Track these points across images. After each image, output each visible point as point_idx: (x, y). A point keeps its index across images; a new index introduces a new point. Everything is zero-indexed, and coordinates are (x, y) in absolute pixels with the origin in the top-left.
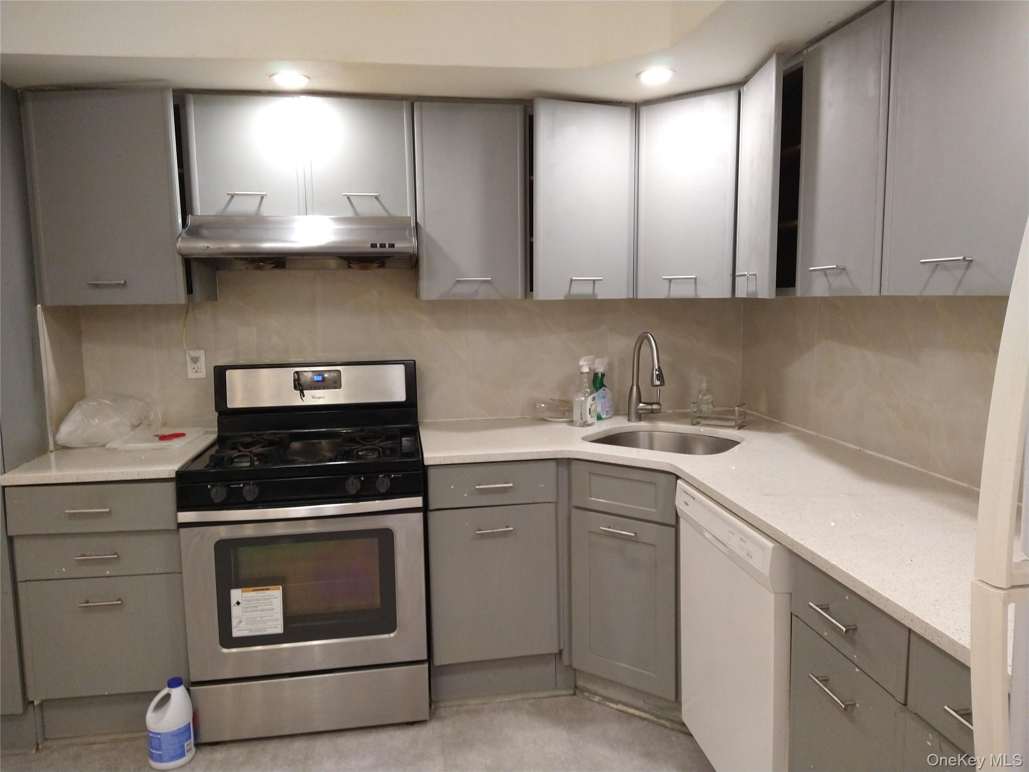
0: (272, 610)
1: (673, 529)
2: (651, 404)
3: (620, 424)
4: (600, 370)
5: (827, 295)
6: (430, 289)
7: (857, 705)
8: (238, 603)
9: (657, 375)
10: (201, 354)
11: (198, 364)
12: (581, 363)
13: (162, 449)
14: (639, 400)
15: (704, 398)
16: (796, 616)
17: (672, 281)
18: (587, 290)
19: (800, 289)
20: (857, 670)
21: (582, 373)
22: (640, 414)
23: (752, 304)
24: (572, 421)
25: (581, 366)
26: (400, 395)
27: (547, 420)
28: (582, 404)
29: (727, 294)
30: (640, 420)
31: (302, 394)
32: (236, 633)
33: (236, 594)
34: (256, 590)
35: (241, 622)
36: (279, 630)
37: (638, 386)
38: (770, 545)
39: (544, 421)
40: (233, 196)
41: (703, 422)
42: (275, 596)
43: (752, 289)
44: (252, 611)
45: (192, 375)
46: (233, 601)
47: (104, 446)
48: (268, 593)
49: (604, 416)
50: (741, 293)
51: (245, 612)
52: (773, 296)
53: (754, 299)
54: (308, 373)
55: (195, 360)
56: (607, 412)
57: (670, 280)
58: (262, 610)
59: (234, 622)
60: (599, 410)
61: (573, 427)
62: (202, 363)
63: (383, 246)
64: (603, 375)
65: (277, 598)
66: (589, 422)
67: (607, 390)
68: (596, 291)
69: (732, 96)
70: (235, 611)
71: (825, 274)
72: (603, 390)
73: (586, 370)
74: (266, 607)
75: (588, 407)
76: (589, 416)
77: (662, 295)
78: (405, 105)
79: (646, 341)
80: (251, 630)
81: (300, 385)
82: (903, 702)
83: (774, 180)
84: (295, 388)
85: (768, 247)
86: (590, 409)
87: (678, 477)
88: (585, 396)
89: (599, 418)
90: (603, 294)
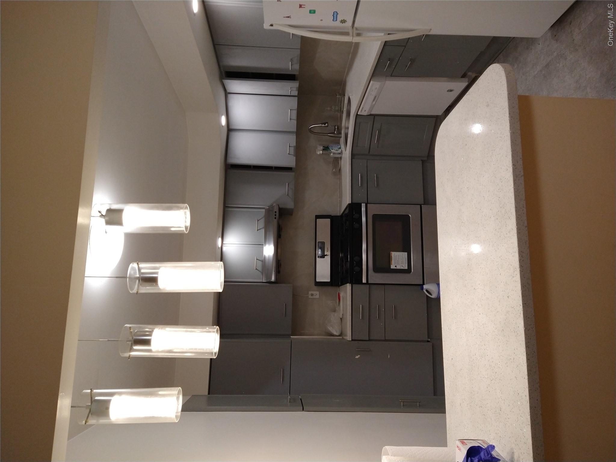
0: (399, 256)
1: (376, 117)
2: (335, 128)
3: (342, 140)
4: (322, 148)
5: (299, 64)
6: (290, 205)
7: (411, 58)
8: (396, 266)
9: (324, 125)
10: (310, 293)
11: (314, 294)
12: (319, 153)
13: (343, 298)
14: (334, 133)
15: (333, 109)
16: (392, 75)
17: (291, 118)
18: (292, 149)
19: (296, 73)
20: (401, 58)
21: (322, 153)
22: (339, 133)
23: (300, 89)
24: (340, 157)
25: (320, 154)
26: (328, 221)
27: (340, 168)
28: (334, 153)
29: (296, 98)
30: (341, 133)
31: (326, 255)
32: (406, 268)
33: (393, 267)
34: (392, 260)
35: (402, 266)
36: (406, 254)
37: (328, 134)
38: (371, 82)
39: (340, 170)
40: (256, 269)
41: (342, 110)
42: (394, 254)
43: (295, 89)
44: (399, 262)
45: (318, 297)
46: (395, 268)
47: (341, 319)
48: (393, 256)
49: (339, 147)
50: (296, 93)
51: (399, 264)
52: (298, 82)
53: (299, 88)
54: (319, 252)
55: (312, 295)
56: (338, 146)
57: (290, 119)
58: (399, 259)
59: (402, 268)
60: (337, 148)
61: (343, 157)
62: (314, 292)
63: (275, 215)
64: (324, 147)
65: (395, 254)
66: (341, 151)
67: (330, 145)
68: (293, 146)
69: (229, 96)
70: (398, 267)
71: (292, 65)
72: (329, 147)
73: (321, 152)
74: (398, 257)
75: (335, 151)
76: (338, 151)
77: (295, 122)
78: (226, 209)
79: (312, 130)
80: (406, 263)
81: (322, 256)
82: (404, 47)
83: (261, 81)
84: (324, 258)
85: (283, 83)
86: (336, 151)
87: (357, 114)
88: (331, 153)
89: (340, 148)
90: (294, 144)
